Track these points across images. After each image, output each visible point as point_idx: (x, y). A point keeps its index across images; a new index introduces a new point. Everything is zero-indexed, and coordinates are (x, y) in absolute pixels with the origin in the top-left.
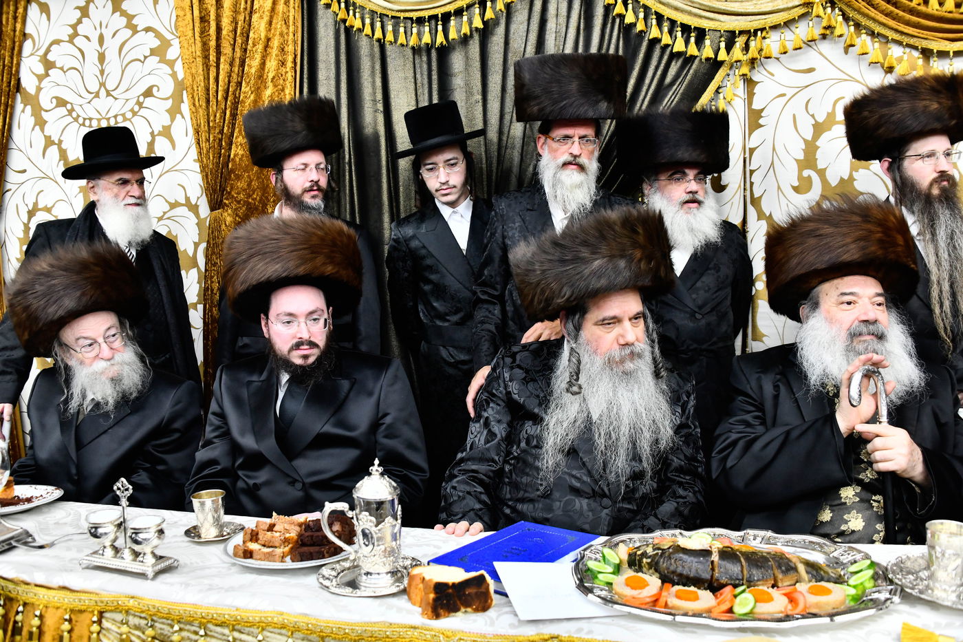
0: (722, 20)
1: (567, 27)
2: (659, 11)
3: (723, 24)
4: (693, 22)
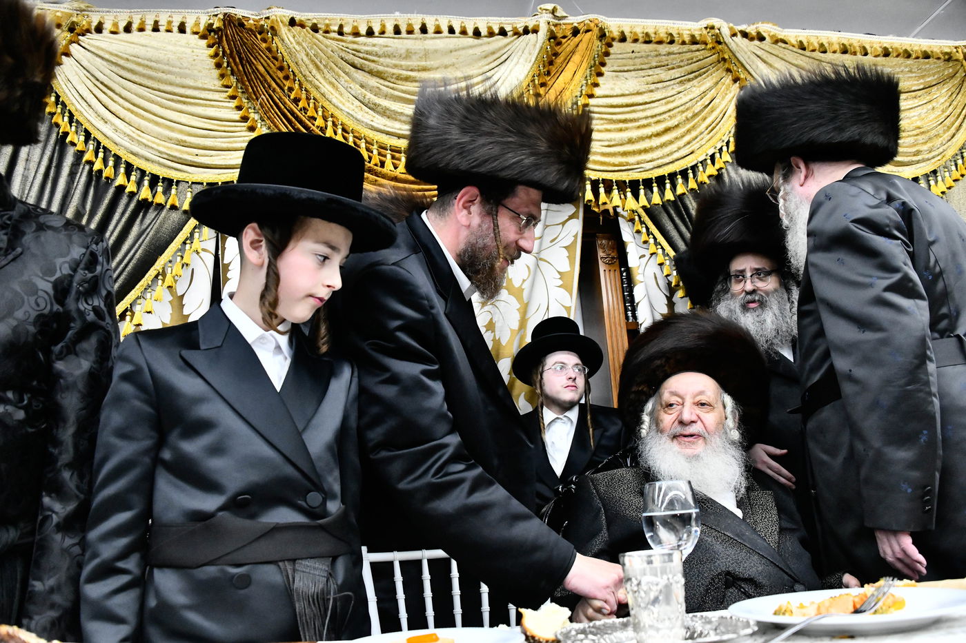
0: (190, 171)
1: (36, 172)
2: (130, 161)
3: (191, 176)
4: (162, 172)
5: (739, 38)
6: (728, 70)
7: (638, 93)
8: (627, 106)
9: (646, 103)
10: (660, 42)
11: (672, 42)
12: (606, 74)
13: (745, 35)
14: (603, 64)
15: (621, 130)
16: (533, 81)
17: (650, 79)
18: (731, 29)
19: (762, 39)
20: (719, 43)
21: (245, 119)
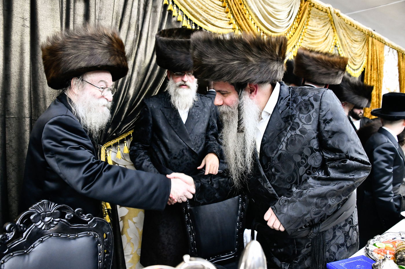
0: (209, 26)
2: (186, 14)
4: (199, 24)
5: (335, 15)
6: (332, 25)
7: (315, 27)
8: (314, 31)
9: (317, 31)
10: (320, 10)
11: (322, 10)
12: (311, 18)
13: (337, 14)
14: (310, 14)
15: (312, 39)
16: (296, 16)
17: (319, 23)
18: (334, 11)
19: (339, 16)
20: (331, 14)
21: (224, 7)
